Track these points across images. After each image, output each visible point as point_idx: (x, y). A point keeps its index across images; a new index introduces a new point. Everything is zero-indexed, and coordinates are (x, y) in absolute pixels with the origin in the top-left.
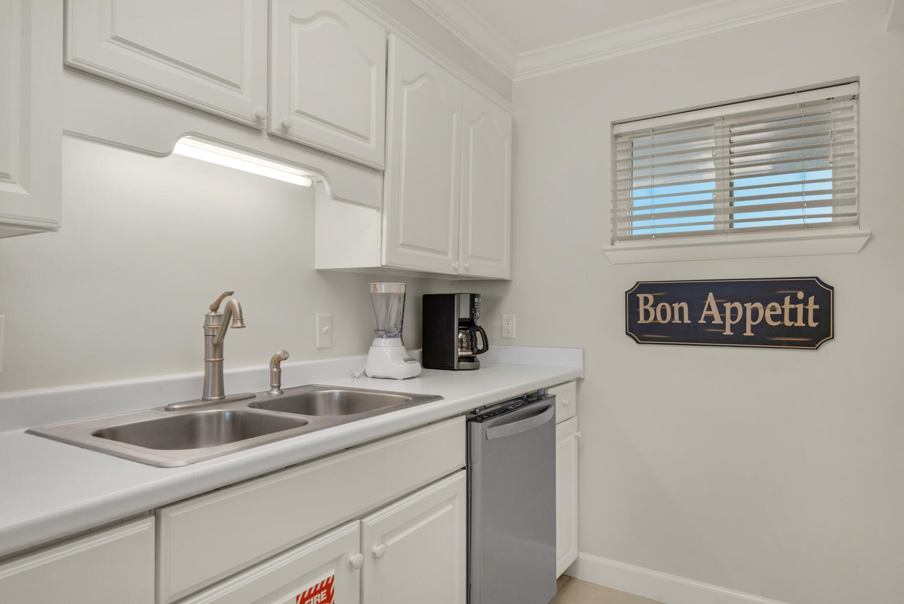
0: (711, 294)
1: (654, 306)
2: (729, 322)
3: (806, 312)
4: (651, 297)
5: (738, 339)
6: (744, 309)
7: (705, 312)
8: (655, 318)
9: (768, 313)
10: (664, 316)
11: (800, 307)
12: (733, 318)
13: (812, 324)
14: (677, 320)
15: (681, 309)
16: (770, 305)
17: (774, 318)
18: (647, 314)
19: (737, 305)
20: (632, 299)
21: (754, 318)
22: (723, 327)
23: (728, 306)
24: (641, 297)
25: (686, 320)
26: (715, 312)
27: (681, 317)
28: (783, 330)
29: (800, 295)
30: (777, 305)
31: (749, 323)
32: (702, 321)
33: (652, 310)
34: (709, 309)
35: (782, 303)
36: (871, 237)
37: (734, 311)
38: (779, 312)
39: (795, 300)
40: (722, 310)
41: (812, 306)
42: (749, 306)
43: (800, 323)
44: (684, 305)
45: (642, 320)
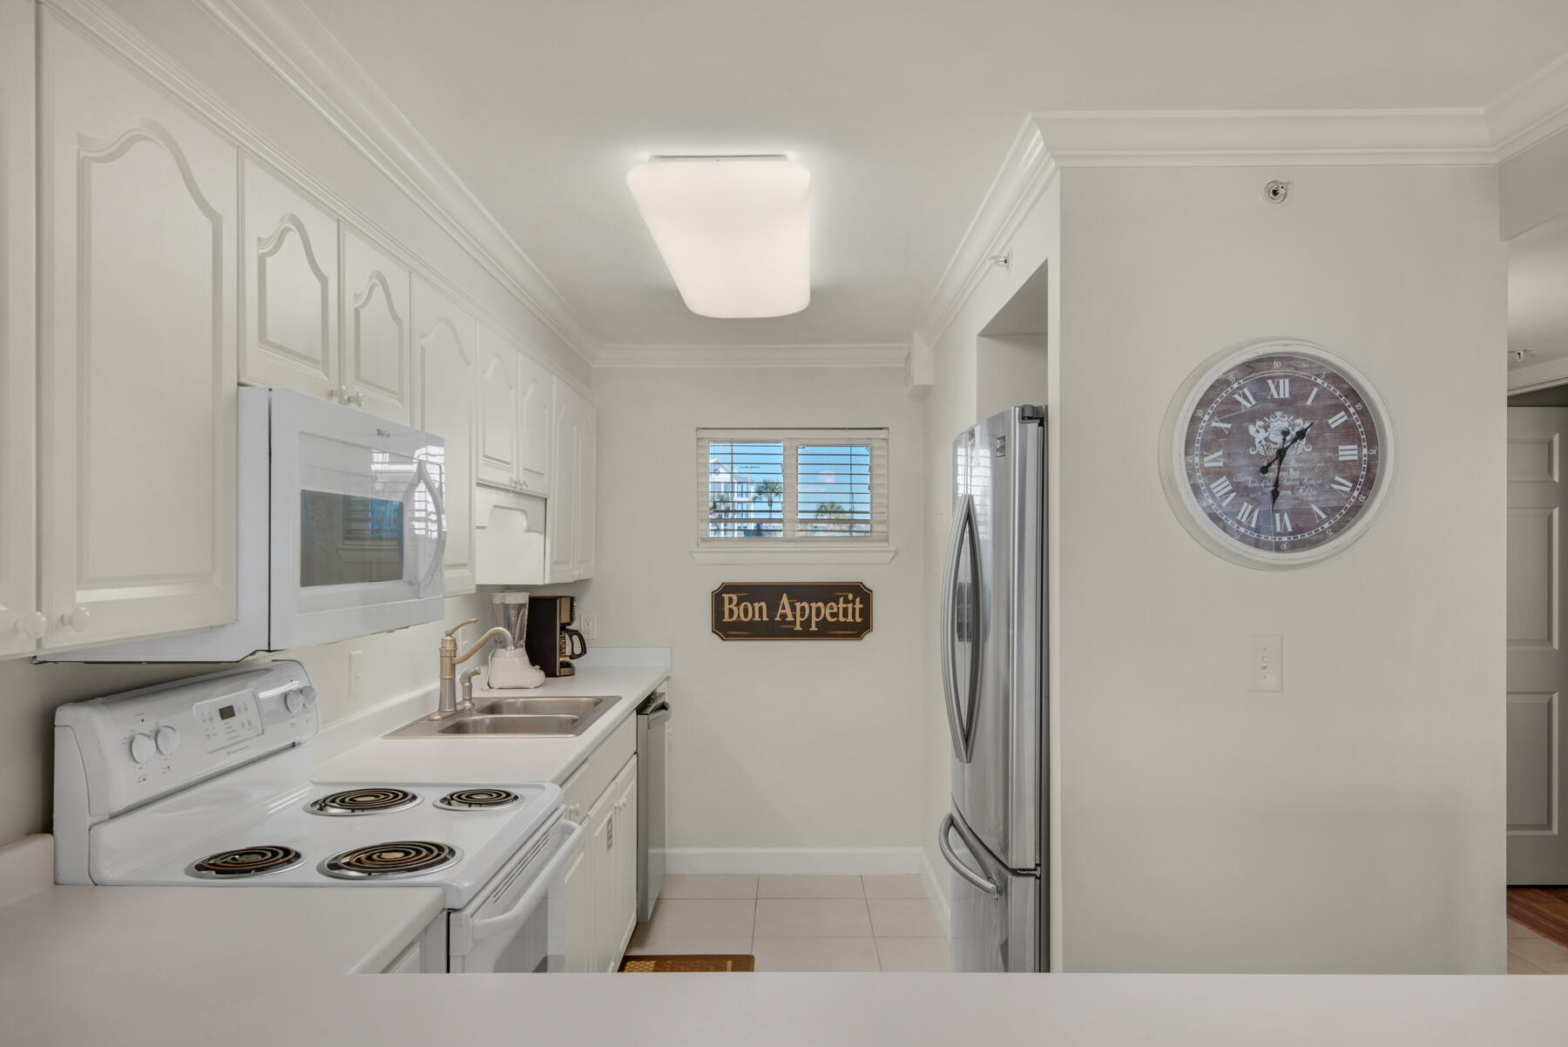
0: (785, 595)
1: (738, 605)
2: (799, 619)
3: (854, 609)
4: (735, 597)
5: (806, 634)
6: (811, 607)
7: (780, 611)
8: (739, 616)
9: (828, 611)
10: (746, 615)
11: (850, 606)
12: (802, 616)
13: (858, 620)
14: (757, 618)
15: (761, 608)
16: (829, 605)
17: (833, 615)
18: (731, 615)
19: (805, 604)
20: (717, 600)
21: (818, 616)
22: (794, 623)
23: (798, 605)
24: (726, 596)
25: (765, 618)
26: (788, 611)
27: (761, 615)
28: (838, 625)
29: (850, 597)
30: (834, 604)
31: (814, 619)
32: (778, 619)
33: (735, 609)
34: (784, 608)
35: (837, 603)
36: (896, 553)
37: (803, 609)
38: (835, 610)
39: (846, 601)
40: (793, 609)
41: (858, 606)
42: (813, 605)
43: (850, 619)
44: (763, 604)
45: (727, 619)
